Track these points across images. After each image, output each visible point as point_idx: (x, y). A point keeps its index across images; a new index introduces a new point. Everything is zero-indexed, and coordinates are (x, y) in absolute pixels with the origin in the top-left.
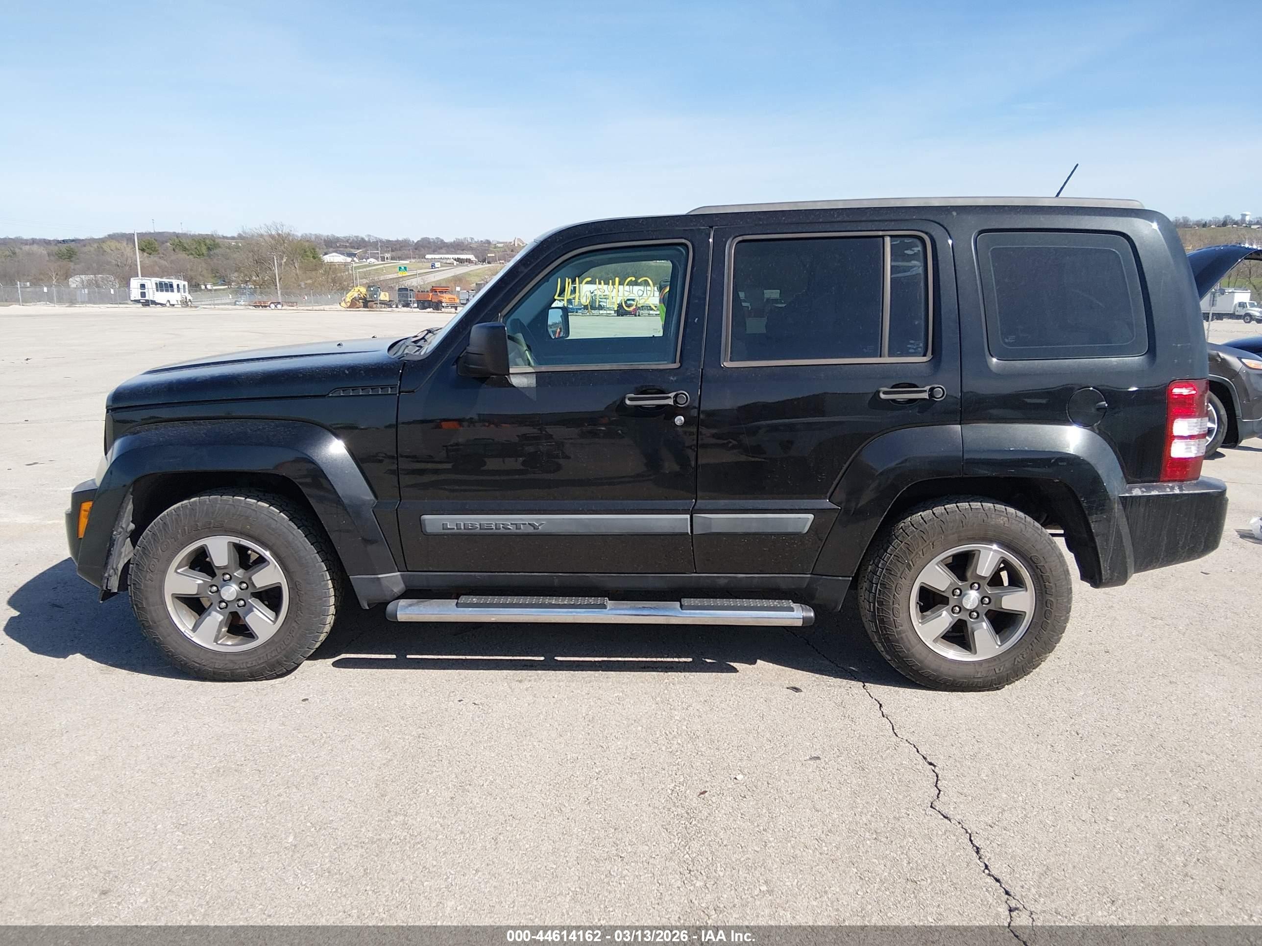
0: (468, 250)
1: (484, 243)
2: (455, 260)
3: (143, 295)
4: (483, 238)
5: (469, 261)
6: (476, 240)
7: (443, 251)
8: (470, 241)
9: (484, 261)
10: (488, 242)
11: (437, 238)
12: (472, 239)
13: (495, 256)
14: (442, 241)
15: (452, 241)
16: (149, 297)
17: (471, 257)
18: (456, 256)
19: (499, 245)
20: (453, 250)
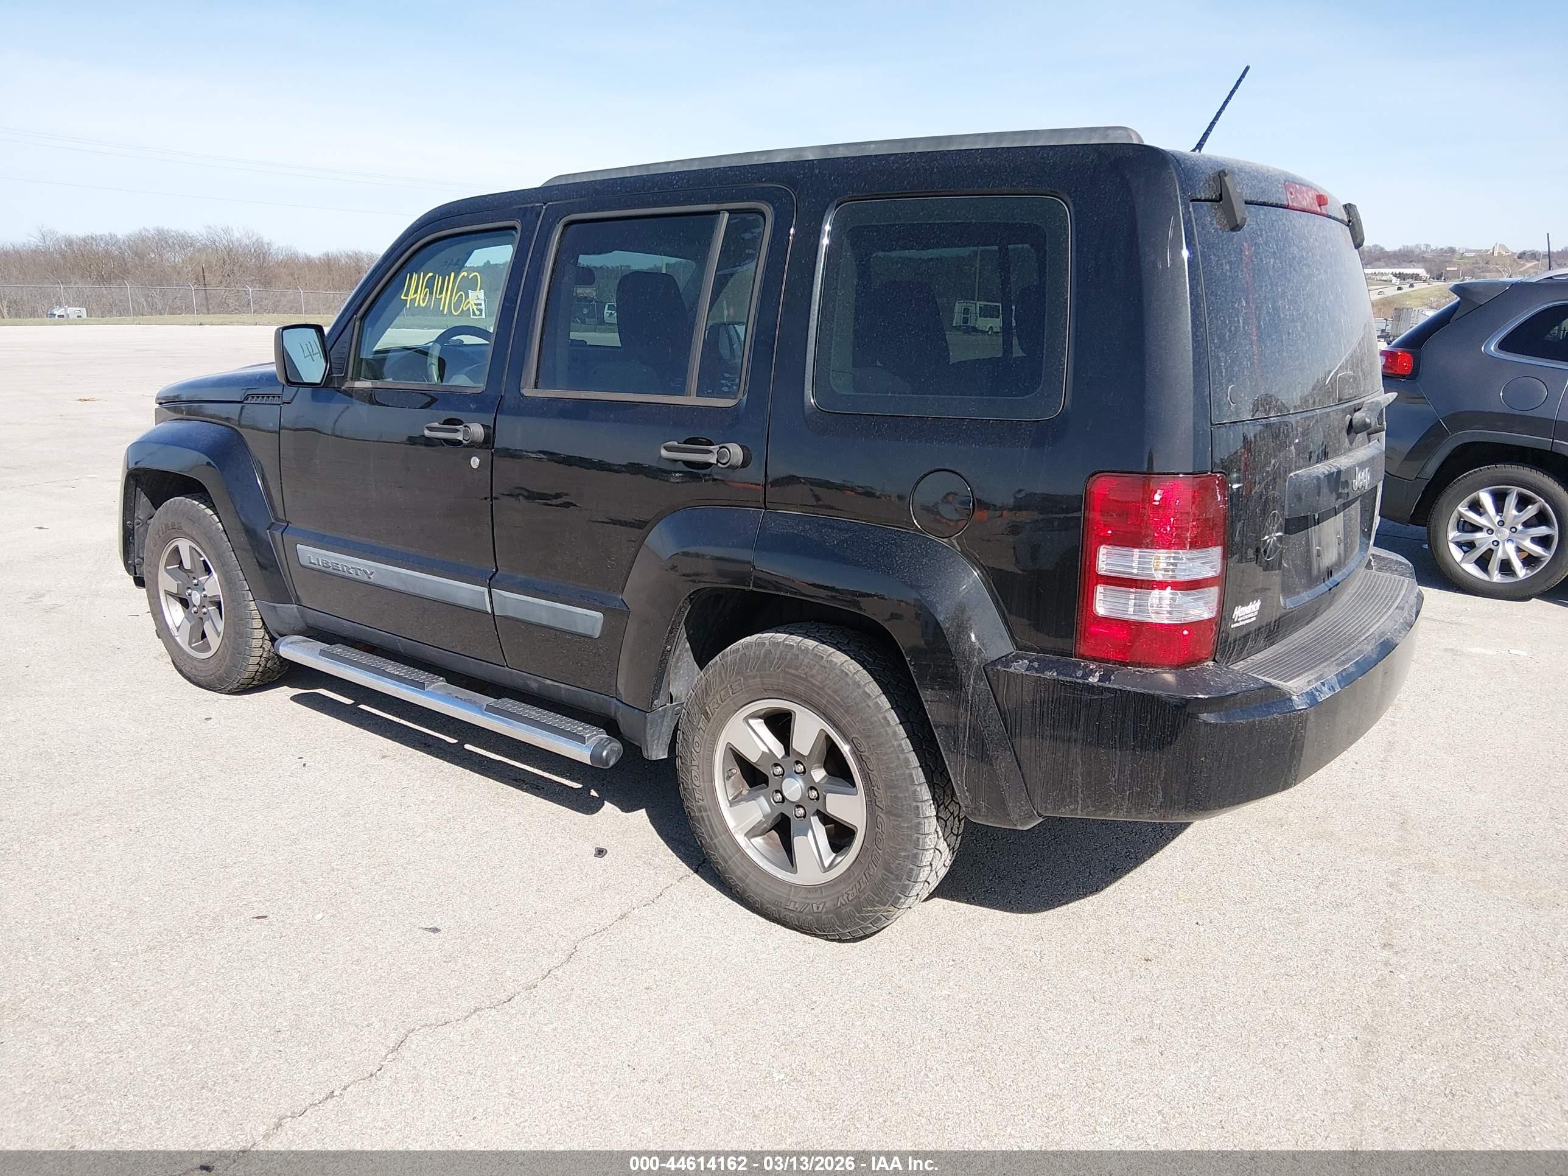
0: (1418, 261)
1: (1446, 252)
2: (1395, 275)
3: (966, 320)
4: (1444, 245)
5: (1416, 277)
6: (1433, 247)
7: (1381, 263)
8: (1423, 248)
9: (1439, 278)
10: (1452, 251)
11: (1376, 246)
12: (1427, 246)
13: (1459, 270)
14: (1382, 249)
15: (1397, 249)
16: (971, 324)
17: (1422, 272)
18: (1397, 271)
19: (1468, 255)
20: (1395, 261)
